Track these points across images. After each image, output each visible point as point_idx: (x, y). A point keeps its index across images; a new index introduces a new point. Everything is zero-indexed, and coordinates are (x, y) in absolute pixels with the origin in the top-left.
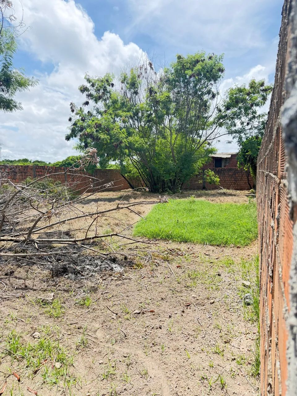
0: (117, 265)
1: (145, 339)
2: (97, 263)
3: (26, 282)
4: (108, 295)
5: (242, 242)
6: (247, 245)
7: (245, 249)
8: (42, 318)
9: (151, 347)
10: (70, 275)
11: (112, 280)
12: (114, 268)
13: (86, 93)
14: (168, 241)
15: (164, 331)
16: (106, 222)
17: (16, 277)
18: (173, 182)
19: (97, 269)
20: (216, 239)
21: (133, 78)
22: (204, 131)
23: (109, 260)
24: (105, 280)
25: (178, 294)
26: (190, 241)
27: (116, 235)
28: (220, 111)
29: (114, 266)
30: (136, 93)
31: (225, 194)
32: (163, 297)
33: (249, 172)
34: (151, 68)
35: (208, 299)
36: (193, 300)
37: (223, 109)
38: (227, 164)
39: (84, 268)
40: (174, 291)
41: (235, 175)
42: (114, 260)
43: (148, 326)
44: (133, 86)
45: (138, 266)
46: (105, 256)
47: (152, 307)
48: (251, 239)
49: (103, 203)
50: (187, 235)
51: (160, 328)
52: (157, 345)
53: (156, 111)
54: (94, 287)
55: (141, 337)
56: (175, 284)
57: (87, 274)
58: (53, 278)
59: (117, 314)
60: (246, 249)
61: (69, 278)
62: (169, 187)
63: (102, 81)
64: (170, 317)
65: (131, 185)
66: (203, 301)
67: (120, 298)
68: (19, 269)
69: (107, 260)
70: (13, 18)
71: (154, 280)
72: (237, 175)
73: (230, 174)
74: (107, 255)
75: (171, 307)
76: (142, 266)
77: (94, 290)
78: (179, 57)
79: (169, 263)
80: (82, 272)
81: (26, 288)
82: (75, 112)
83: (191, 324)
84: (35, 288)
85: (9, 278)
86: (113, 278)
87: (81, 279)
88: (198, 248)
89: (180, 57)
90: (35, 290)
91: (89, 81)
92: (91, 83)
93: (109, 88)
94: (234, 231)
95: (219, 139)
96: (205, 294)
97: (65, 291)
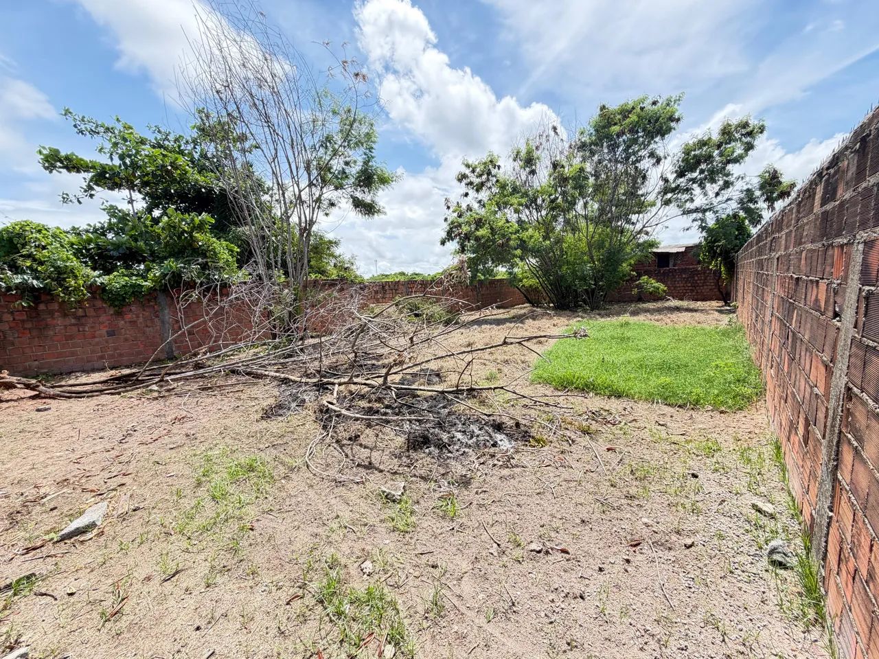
0: (503, 436)
1: (551, 623)
2: (473, 432)
3: (373, 453)
4: (486, 495)
5: (730, 401)
6: (741, 409)
7: (737, 416)
8: (381, 529)
9: (565, 651)
10: (432, 448)
11: (494, 465)
12: (499, 442)
13: (465, 181)
14: (587, 392)
15: (590, 606)
16: (492, 358)
17: (361, 445)
18: (591, 293)
19: (471, 441)
20: (675, 394)
21: (529, 152)
22: (641, 215)
23: (492, 426)
24: (483, 463)
25: (614, 514)
26: (627, 396)
27: (502, 388)
28: (666, 181)
29: (499, 437)
30: (533, 172)
31: (678, 309)
32: (585, 516)
33: (721, 272)
34: (556, 133)
35: (678, 533)
36: (646, 532)
37: (671, 177)
38: (679, 262)
39: (453, 437)
40: (605, 505)
41: (694, 277)
42: (499, 427)
43: (556, 589)
44: (528, 163)
45: (538, 441)
46: (486, 418)
47: (564, 540)
48: (749, 399)
49: (488, 326)
50: (622, 386)
51: (582, 597)
52: (576, 647)
53: (564, 194)
54: (465, 476)
55: (543, 615)
56: (605, 488)
57: (457, 451)
58: (408, 451)
59: (498, 545)
60: (739, 415)
61: (430, 453)
62: (584, 301)
63: (485, 163)
64: (601, 570)
65: (527, 299)
66: (667, 538)
67: (506, 509)
68: (368, 431)
69: (488, 426)
70: (368, 94)
71: (565, 474)
72: (696, 278)
73: (684, 276)
74: (490, 415)
75: (601, 544)
76: (544, 442)
77: (465, 482)
78: (603, 108)
79: (591, 438)
80: (449, 445)
81: (370, 466)
82: (451, 209)
83: (647, 598)
84: (381, 467)
85: (352, 445)
86: (496, 462)
87: (448, 458)
88: (641, 409)
89: (604, 106)
90: (381, 471)
91: (468, 166)
92: (471, 169)
93: (494, 171)
94: (709, 380)
95: (666, 224)
96: (669, 520)
97: (422, 478)
